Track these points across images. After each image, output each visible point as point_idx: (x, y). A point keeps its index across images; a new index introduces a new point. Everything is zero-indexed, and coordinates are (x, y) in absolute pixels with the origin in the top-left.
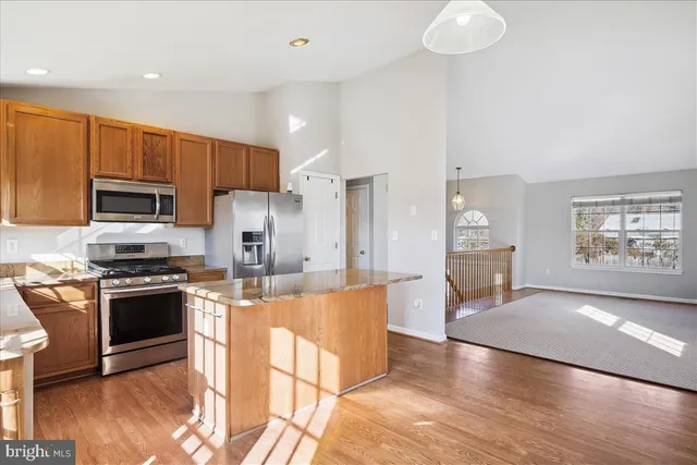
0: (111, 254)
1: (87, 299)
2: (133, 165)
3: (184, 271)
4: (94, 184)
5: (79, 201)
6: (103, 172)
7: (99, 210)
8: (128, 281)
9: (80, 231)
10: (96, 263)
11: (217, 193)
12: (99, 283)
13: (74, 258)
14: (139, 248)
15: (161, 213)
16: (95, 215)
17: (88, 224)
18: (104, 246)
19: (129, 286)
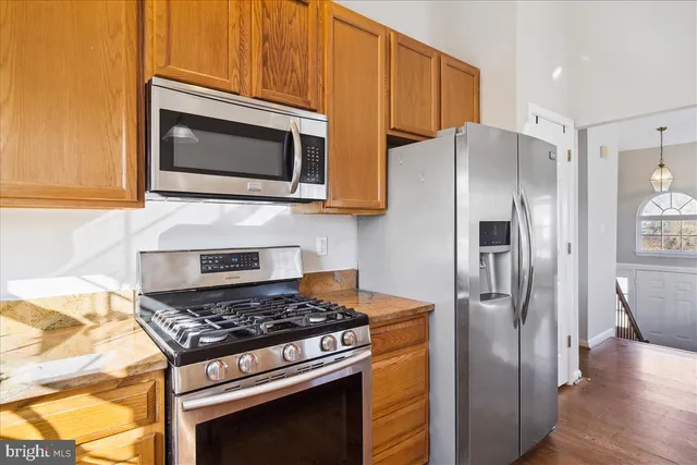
0: (193, 276)
1: (139, 423)
2: (241, 57)
3: (363, 321)
4: (155, 92)
5: (117, 138)
6: (174, 68)
7: (167, 164)
8: (246, 360)
9: (127, 221)
10: (158, 296)
11: (393, 142)
12: (167, 373)
13: (113, 286)
14: (248, 259)
15: (302, 179)
16: (158, 177)
17: (139, 201)
18: (173, 255)
19: (244, 378)
